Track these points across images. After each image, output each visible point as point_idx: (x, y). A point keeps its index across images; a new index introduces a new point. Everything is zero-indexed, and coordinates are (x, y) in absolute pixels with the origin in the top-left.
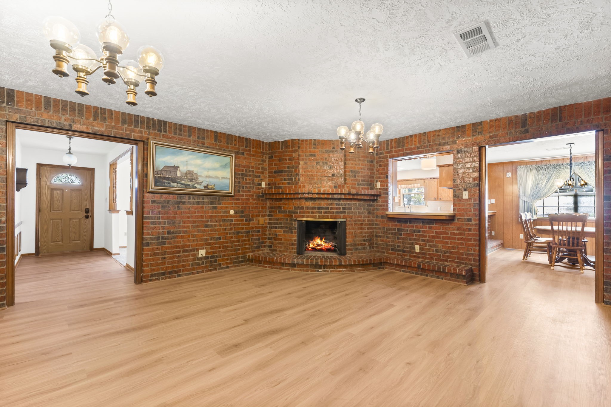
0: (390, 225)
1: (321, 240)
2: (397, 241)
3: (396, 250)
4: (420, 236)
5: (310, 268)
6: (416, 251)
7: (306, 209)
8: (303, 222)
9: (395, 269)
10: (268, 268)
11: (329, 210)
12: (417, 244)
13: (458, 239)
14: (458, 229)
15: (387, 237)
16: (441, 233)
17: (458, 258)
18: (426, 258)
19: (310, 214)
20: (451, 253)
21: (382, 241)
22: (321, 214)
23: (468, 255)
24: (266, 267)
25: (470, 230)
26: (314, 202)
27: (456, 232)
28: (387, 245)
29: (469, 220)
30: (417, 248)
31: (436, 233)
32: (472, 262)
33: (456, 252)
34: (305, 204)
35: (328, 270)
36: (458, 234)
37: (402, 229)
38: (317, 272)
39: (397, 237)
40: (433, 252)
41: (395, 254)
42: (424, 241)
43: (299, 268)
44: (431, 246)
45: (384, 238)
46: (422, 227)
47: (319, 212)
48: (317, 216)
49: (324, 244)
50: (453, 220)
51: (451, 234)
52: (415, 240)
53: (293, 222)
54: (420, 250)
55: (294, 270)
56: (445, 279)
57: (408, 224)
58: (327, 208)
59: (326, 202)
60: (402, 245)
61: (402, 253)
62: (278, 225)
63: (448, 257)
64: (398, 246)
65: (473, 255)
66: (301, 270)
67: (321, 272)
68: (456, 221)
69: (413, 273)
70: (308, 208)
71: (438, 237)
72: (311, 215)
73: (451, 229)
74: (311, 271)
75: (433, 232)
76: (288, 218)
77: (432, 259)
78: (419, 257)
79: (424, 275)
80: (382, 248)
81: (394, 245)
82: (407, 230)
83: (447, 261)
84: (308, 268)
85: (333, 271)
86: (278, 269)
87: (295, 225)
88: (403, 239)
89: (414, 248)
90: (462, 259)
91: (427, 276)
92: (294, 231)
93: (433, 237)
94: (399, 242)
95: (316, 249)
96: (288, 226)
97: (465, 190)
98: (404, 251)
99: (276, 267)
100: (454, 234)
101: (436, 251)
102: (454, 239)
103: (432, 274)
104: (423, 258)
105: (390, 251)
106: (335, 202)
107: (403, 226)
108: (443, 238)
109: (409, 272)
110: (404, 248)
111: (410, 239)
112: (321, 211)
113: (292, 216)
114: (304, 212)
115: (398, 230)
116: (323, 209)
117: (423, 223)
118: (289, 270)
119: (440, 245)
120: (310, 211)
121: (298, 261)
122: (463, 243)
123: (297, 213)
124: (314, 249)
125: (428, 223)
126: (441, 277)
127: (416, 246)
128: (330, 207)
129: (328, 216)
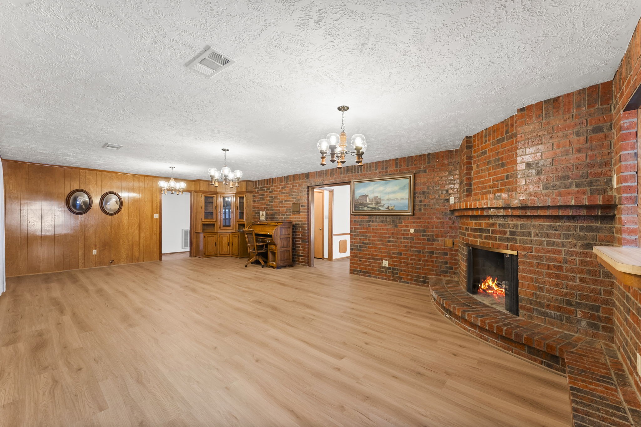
7: (470, 231)
48: (478, 241)
53: (465, 248)
76: (463, 242)
87: (465, 251)
106: (498, 221)
113: (464, 239)
114: (469, 235)
120: (473, 233)
123: (466, 235)
128: (491, 229)
129: (489, 243)
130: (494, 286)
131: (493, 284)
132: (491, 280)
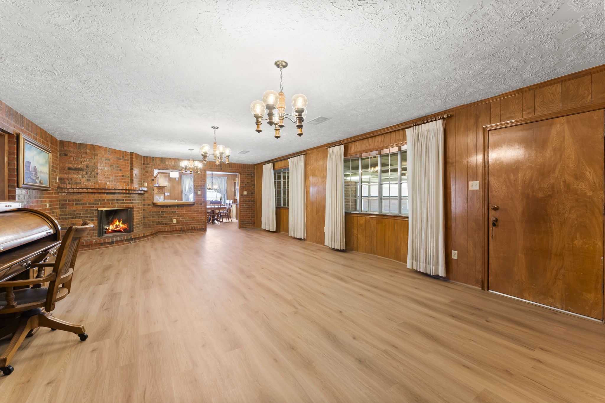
0: (155, 209)
1: (119, 222)
2: (161, 218)
3: (160, 224)
4: (176, 214)
5: (126, 242)
6: (174, 222)
7: (106, 201)
8: (103, 211)
9: (165, 234)
10: (84, 251)
11: (124, 201)
12: (174, 219)
13: (196, 213)
14: (196, 209)
15: (153, 217)
16: (188, 211)
17: (196, 222)
18: (180, 225)
19: (110, 205)
20: (193, 220)
21: (148, 220)
22: (119, 204)
23: (201, 220)
24: (83, 250)
25: (201, 208)
26: (113, 196)
27: (195, 210)
28: (153, 222)
29: (201, 204)
30: (175, 221)
31: (185, 211)
32: (203, 223)
33: (195, 220)
34: (106, 197)
35: (137, 241)
36: (196, 211)
37: (164, 212)
38: (131, 244)
39: (161, 216)
40: (184, 221)
41: (159, 227)
42: (179, 217)
43: (117, 244)
44: (183, 219)
45: (150, 218)
46: (178, 209)
47: (118, 203)
48: (116, 206)
49: (122, 225)
50: (194, 205)
51: (193, 211)
52: (173, 216)
53: (94, 212)
54: (176, 221)
55: (112, 246)
56: (195, 233)
57: (168, 208)
58: (123, 200)
59: (122, 195)
60: (164, 220)
61: (164, 225)
62: (75, 215)
63: (191, 222)
64: (161, 222)
65: (203, 219)
66: (119, 245)
67: (133, 243)
68: (195, 205)
69: (177, 234)
70: (108, 200)
71: (187, 214)
72: (112, 205)
73: (193, 209)
74: (126, 244)
75: (183, 211)
76: (88, 209)
77: (183, 225)
78: (176, 226)
79: (184, 233)
80: (149, 225)
81: (158, 221)
82: (168, 212)
83: (191, 225)
84: (124, 242)
85: (140, 241)
86: (96, 249)
87: (95, 214)
88: (165, 217)
89: (173, 221)
90: (198, 222)
91: (185, 233)
92: (95, 219)
93: (184, 214)
94: (162, 219)
95: (115, 231)
96: (88, 216)
97: (199, 190)
98: (166, 224)
99: (94, 248)
100: (194, 211)
101: (185, 220)
102: (195, 213)
103: (188, 232)
104: (178, 225)
105: (156, 226)
106: (128, 196)
107: (164, 209)
108: (189, 214)
109: (175, 234)
110: (166, 222)
111: (169, 217)
112: (119, 202)
113: (93, 207)
114: (105, 204)
115: (162, 212)
116: (120, 201)
117: (178, 207)
118: (108, 247)
119: (187, 217)
120: (110, 202)
121: (117, 239)
122: (198, 215)
123: (98, 204)
124: (114, 231)
125: (180, 207)
126: (193, 232)
127: (174, 220)
128: (125, 199)
129: (124, 206)
130: (120, 224)
131: (119, 223)
132: (118, 221)
